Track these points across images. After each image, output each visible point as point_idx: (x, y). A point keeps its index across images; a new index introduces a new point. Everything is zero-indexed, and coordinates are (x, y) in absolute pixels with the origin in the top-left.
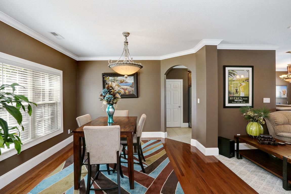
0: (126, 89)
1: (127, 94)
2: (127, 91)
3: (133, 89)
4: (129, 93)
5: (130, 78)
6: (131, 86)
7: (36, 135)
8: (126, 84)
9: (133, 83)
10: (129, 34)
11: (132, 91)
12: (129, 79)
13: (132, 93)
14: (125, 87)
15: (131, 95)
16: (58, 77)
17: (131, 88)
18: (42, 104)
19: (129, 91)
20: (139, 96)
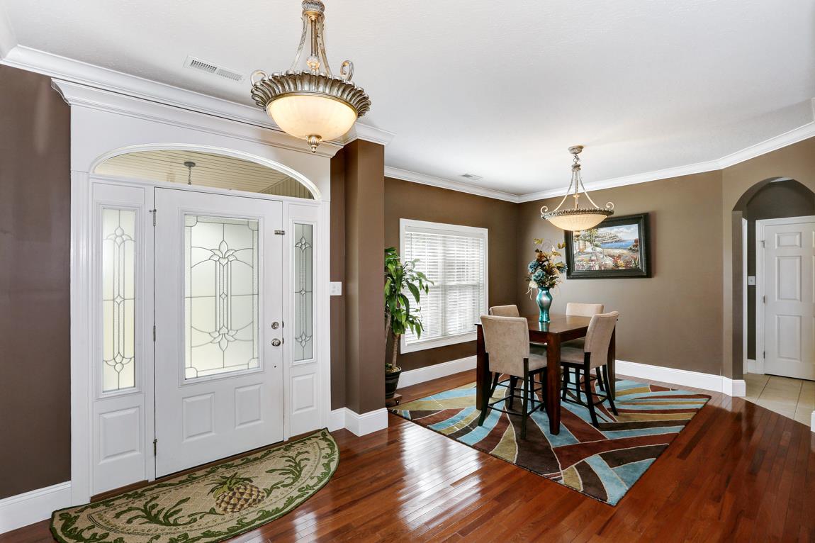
0: (619, 257)
1: (620, 268)
2: (621, 262)
3: (637, 255)
4: (626, 266)
5: (627, 229)
6: (630, 249)
7: (447, 331)
8: (619, 244)
9: (636, 241)
10: (581, 147)
11: (635, 260)
12: (626, 232)
13: (634, 265)
14: (617, 252)
15: (631, 270)
16: (481, 240)
17: (631, 253)
18: (456, 286)
19: (627, 262)
20: (655, 273)
